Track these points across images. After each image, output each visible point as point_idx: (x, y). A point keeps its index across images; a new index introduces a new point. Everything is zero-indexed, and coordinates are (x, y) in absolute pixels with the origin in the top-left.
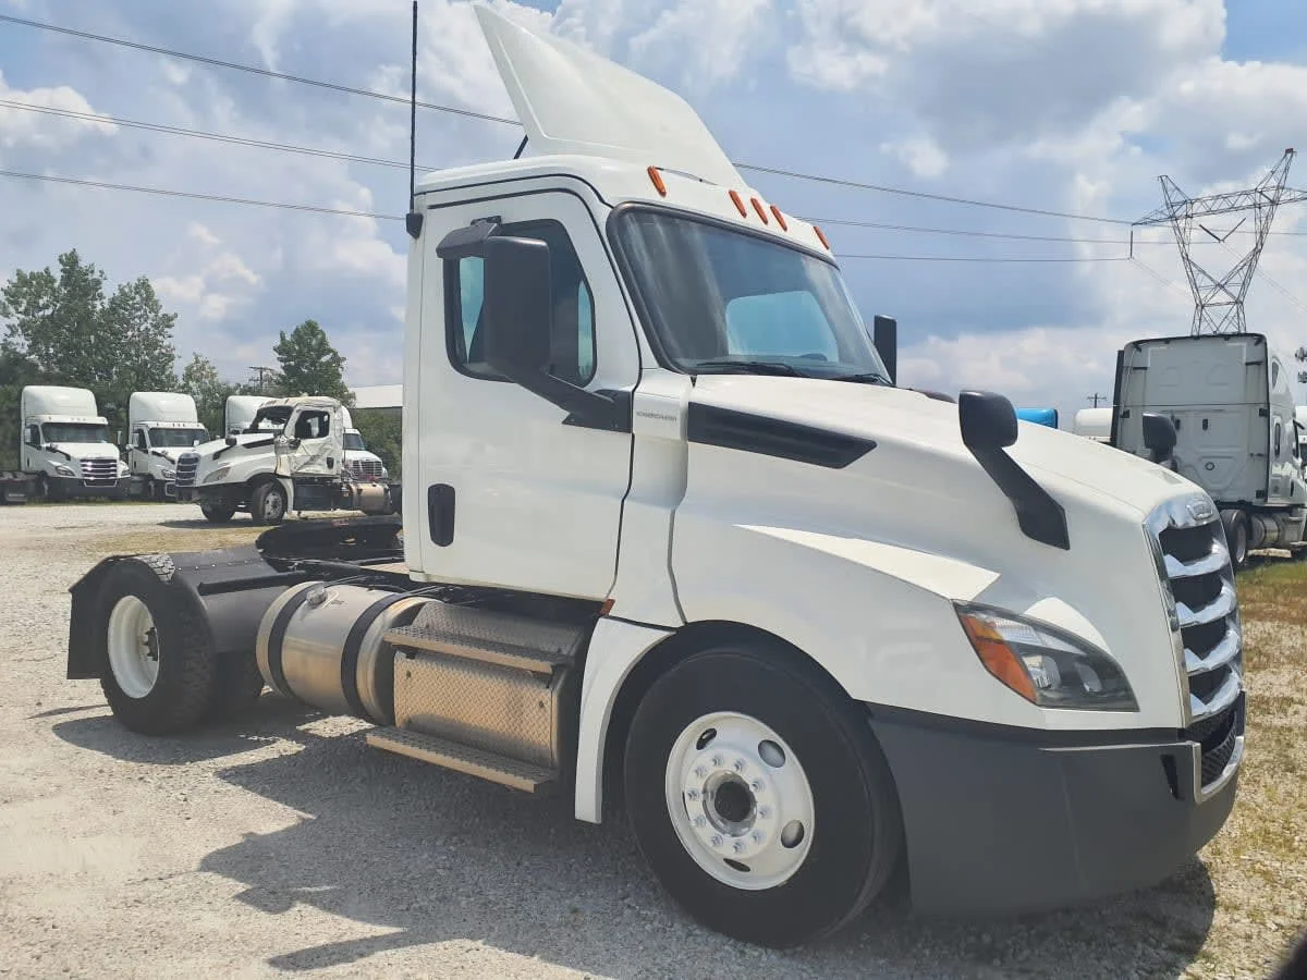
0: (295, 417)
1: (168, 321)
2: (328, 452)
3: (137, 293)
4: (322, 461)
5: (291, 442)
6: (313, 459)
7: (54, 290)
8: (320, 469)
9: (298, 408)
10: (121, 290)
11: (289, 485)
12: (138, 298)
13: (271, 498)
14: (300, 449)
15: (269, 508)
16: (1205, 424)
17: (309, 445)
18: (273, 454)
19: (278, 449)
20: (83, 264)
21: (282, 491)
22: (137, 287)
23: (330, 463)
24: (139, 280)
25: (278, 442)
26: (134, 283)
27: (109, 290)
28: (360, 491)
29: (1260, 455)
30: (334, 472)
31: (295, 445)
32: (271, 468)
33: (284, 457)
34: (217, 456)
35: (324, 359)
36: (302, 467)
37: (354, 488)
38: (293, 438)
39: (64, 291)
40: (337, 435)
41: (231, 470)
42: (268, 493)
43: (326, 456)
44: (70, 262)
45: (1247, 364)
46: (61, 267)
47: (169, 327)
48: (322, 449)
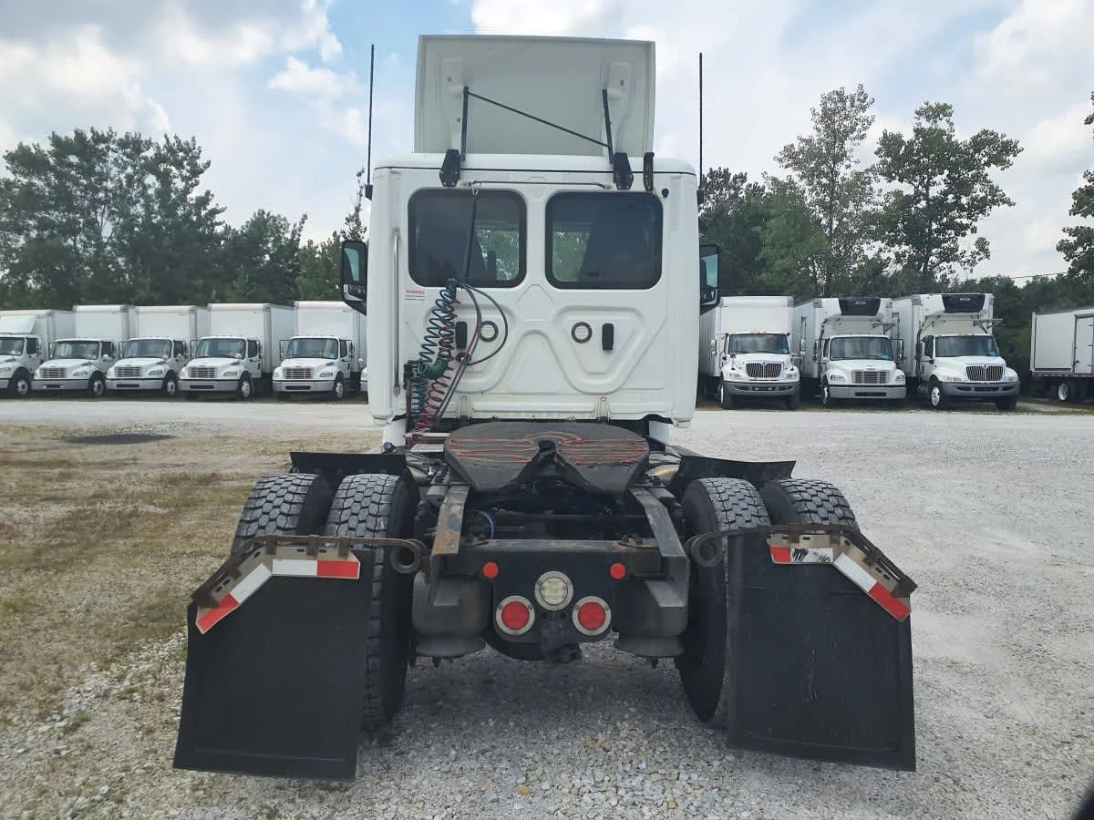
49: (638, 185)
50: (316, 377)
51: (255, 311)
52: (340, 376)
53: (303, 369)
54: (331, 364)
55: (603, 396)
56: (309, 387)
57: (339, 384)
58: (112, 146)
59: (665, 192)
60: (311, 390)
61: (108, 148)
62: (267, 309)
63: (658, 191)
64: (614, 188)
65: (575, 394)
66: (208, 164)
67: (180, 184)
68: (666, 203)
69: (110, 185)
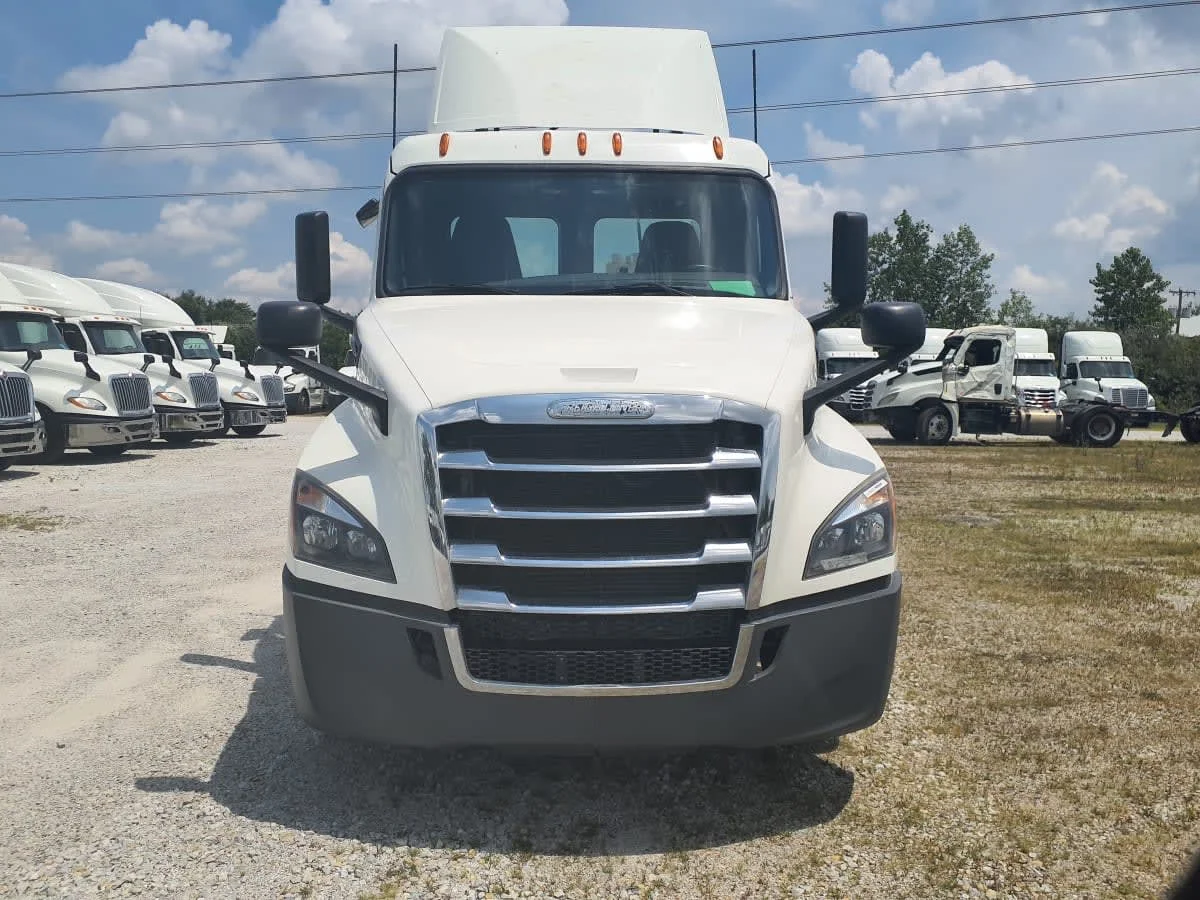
0: (965, 345)
1: (986, 262)
2: (997, 378)
3: (960, 240)
4: (990, 387)
5: (959, 369)
6: (980, 386)
7: (891, 248)
8: (987, 395)
9: (969, 337)
10: (946, 240)
11: (954, 410)
12: (961, 245)
13: (936, 420)
14: (969, 375)
15: (932, 430)
17: (978, 372)
18: (941, 381)
19: (946, 377)
20: (914, 222)
21: (948, 414)
22: (959, 234)
23: (998, 389)
24: (960, 228)
25: (946, 370)
26: (956, 231)
27: (934, 241)
28: (1029, 416)
30: (1000, 397)
31: (963, 372)
32: (936, 393)
33: (951, 383)
34: (890, 382)
35: (1147, 285)
36: (967, 394)
37: (1023, 414)
38: (962, 365)
39: (898, 248)
40: (1008, 361)
41: (899, 396)
42: (932, 416)
43: (994, 382)
44: (904, 221)
46: (897, 227)
47: (986, 267)
48: (991, 374)
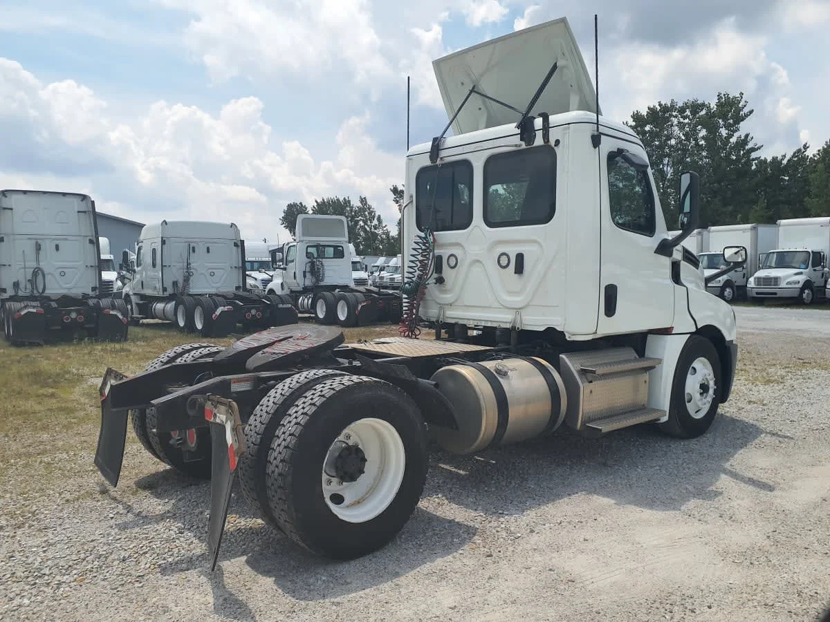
16: (57, 248)
29: (92, 266)
45: (79, 212)
49: (539, 141)
50: (783, 285)
51: (744, 230)
52: (808, 284)
53: (771, 278)
54: (801, 273)
55: (518, 310)
56: (775, 294)
57: (806, 291)
58: (674, 114)
59: (557, 142)
60: (778, 296)
61: (671, 115)
62: (754, 228)
63: (552, 143)
64: (524, 146)
65: (500, 308)
66: (751, 112)
67: (724, 132)
68: (558, 151)
69: (673, 142)
